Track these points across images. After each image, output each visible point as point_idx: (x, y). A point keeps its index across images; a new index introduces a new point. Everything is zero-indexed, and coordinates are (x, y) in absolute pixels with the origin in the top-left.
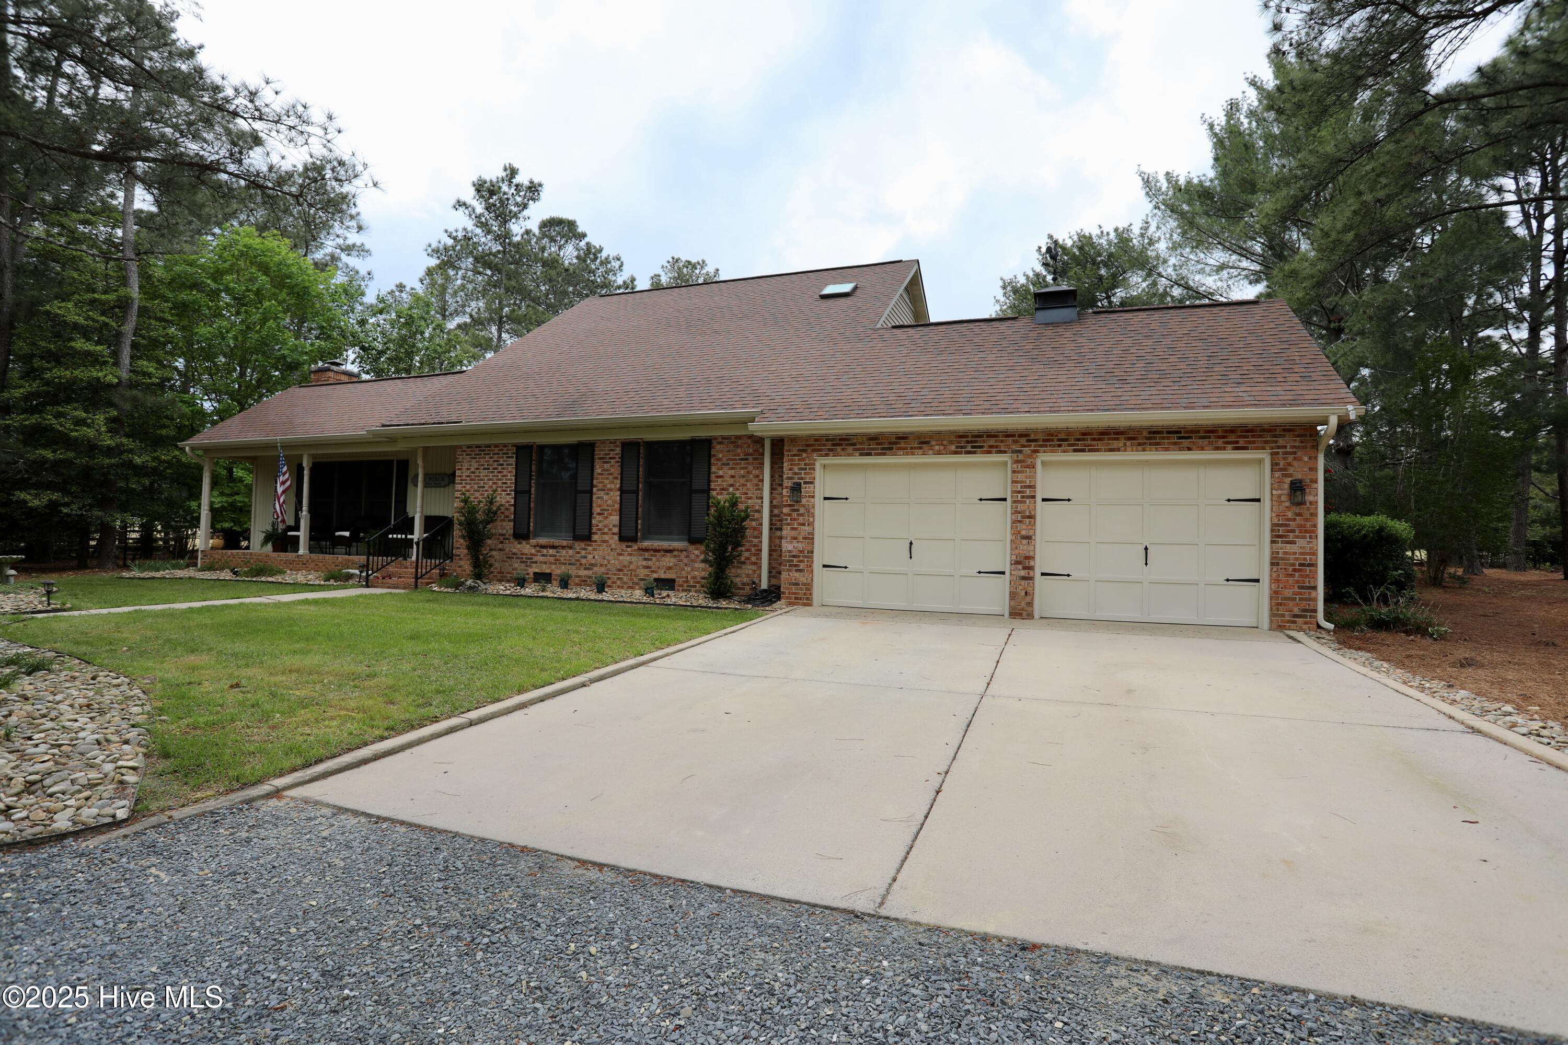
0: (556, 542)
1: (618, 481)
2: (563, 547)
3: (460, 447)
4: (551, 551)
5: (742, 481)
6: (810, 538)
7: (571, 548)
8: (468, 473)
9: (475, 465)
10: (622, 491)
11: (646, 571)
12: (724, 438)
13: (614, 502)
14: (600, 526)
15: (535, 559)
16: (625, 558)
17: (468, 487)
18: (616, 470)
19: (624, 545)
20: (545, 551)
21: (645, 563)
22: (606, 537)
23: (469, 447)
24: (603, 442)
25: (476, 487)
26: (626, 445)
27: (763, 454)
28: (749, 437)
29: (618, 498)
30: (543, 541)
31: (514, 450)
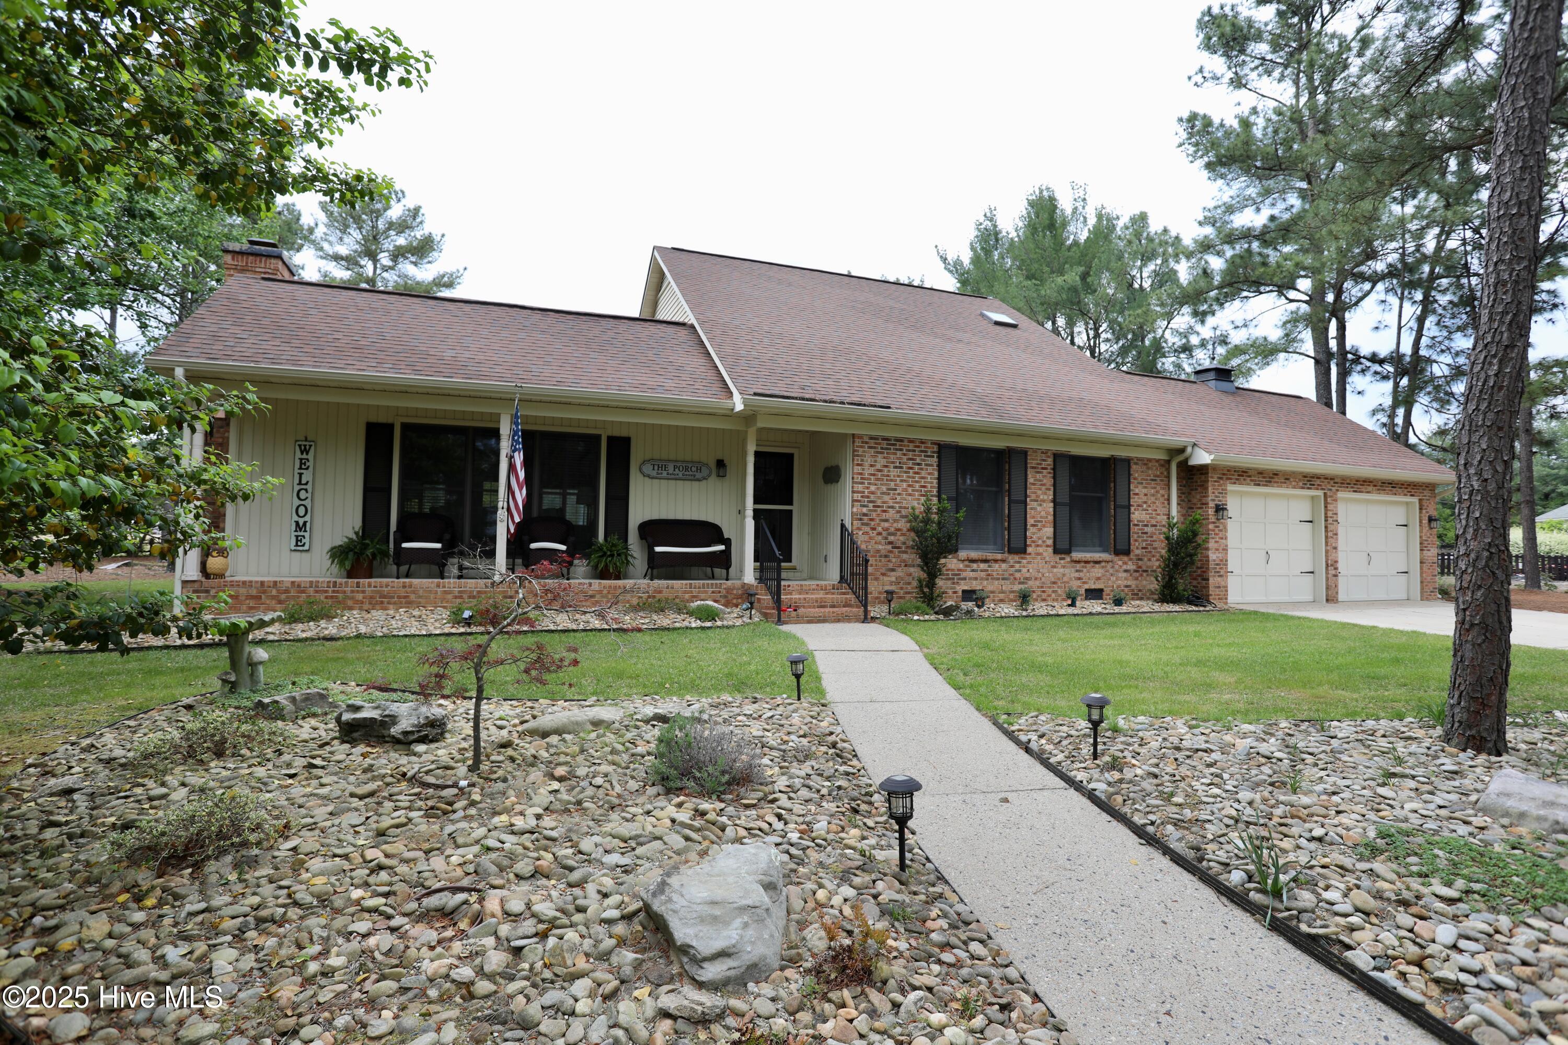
0: (990, 556)
1: (1051, 492)
2: (996, 561)
3: (860, 437)
4: (983, 566)
5: (1153, 499)
6: (1225, 550)
7: (1003, 561)
8: (872, 470)
9: (884, 462)
10: (1054, 501)
11: (1078, 583)
12: (1139, 459)
13: (1048, 513)
14: (1035, 538)
15: (963, 575)
16: (1059, 571)
17: (873, 488)
18: (1049, 481)
19: (1057, 557)
20: (975, 566)
21: (1077, 575)
22: (1040, 550)
23: (871, 438)
24: (1035, 451)
25: (884, 489)
26: (1057, 456)
27: (1168, 477)
28: (1157, 461)
29: (1051, 510)
30: (974, 554)
31: (936, 448)
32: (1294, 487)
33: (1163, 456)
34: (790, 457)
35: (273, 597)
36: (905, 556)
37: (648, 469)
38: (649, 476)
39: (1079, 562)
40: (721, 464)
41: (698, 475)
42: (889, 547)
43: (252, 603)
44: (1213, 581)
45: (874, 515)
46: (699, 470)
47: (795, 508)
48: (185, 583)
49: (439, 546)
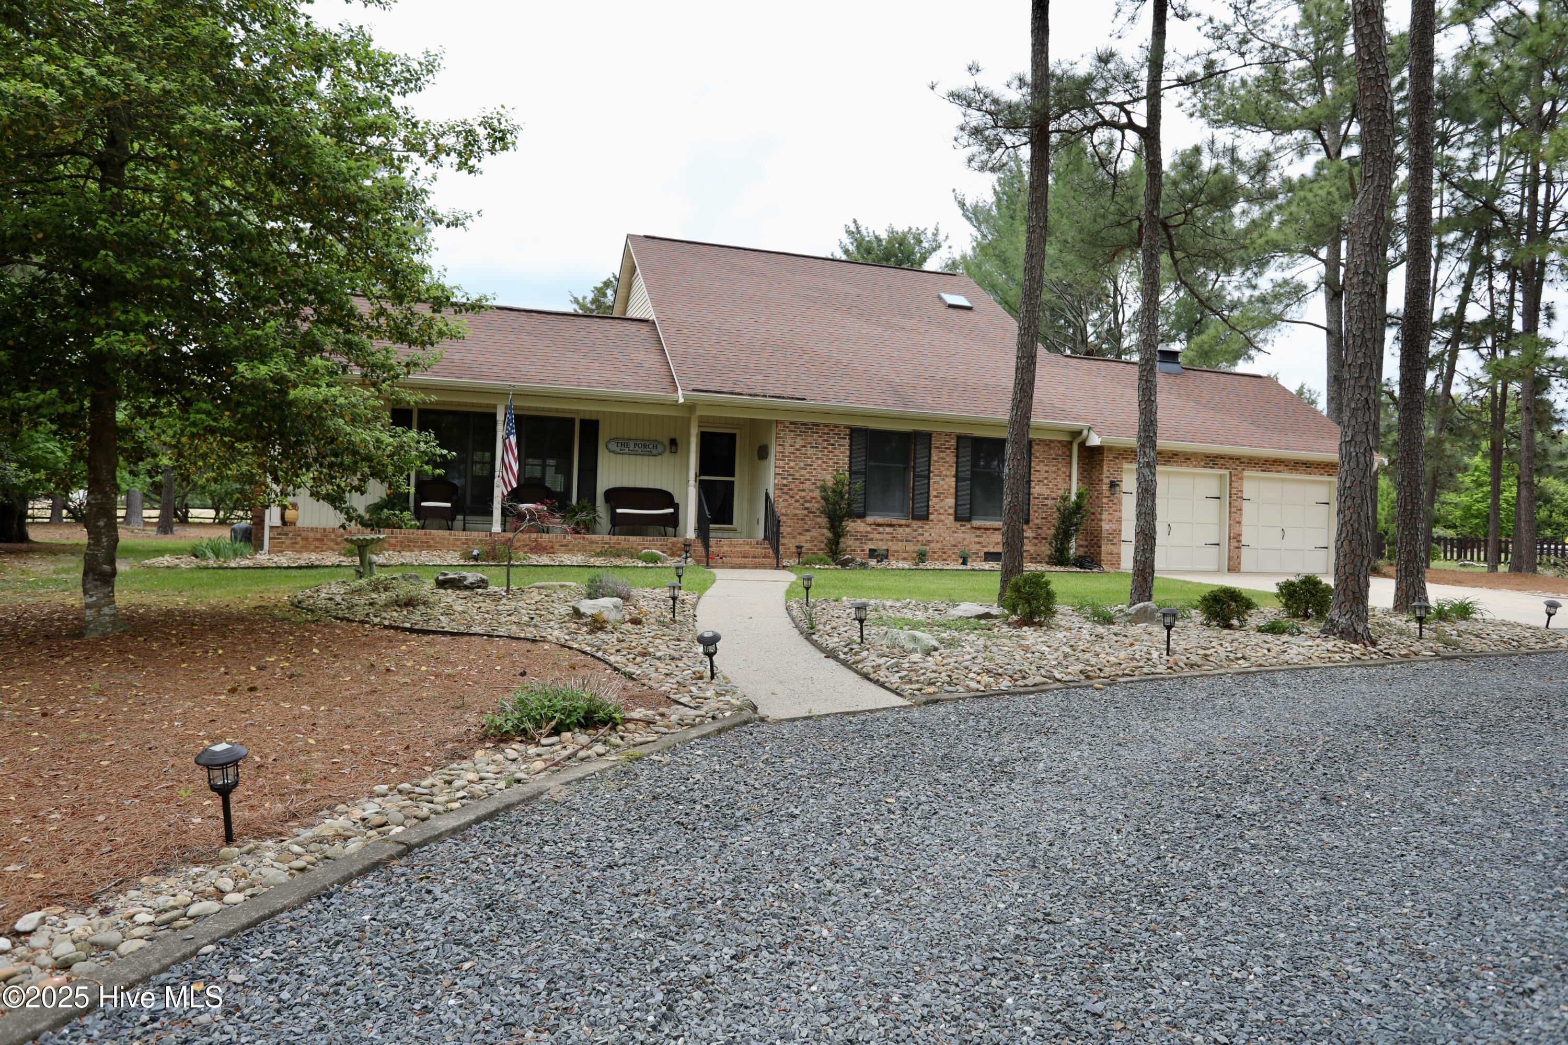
0: (895, 521)
1: (954, 469)
2: (900, 526)
3: (782, 422)
4: (888, 529)
5: (1054, 475)
6: (1119, 521)
7: (907, 526)
8: (792, 450)
9: (802, 443)
10: (956, 476)
11: (978, 546)
12: (1041, 440)
13: (950, 487)
14: (937, 507)
15: (870, 536)
16: (959, 536)
17: (792, 464)
18: (952, 459)
19: (958, 524)
20: (881, 529)
21: (977, 539)
22: (942, 517)
23: (792, 423)
24: (939, 433)
25: (802, 464)
26: (960, 438)
27: (1070, 456)
28: (1060, 442)
29: (953, 484)
30: (880, 520)
31: (848, 432)
32: (1195, 466)
33: (1066, 438)
34: (733, 436)
35: (332, 540)
36: (819, 520)
37: (613, 446)
38: (613, 452)
39: (979, 528)
40: (673, 442)
41: (654, 452)
42: (806, 512)
43: (317, 544)
44: (1105, 548)
45: (793, 486)
46: (655, 447)
47: (736, 479)
48: (272, 528)
49: (449, 505)
